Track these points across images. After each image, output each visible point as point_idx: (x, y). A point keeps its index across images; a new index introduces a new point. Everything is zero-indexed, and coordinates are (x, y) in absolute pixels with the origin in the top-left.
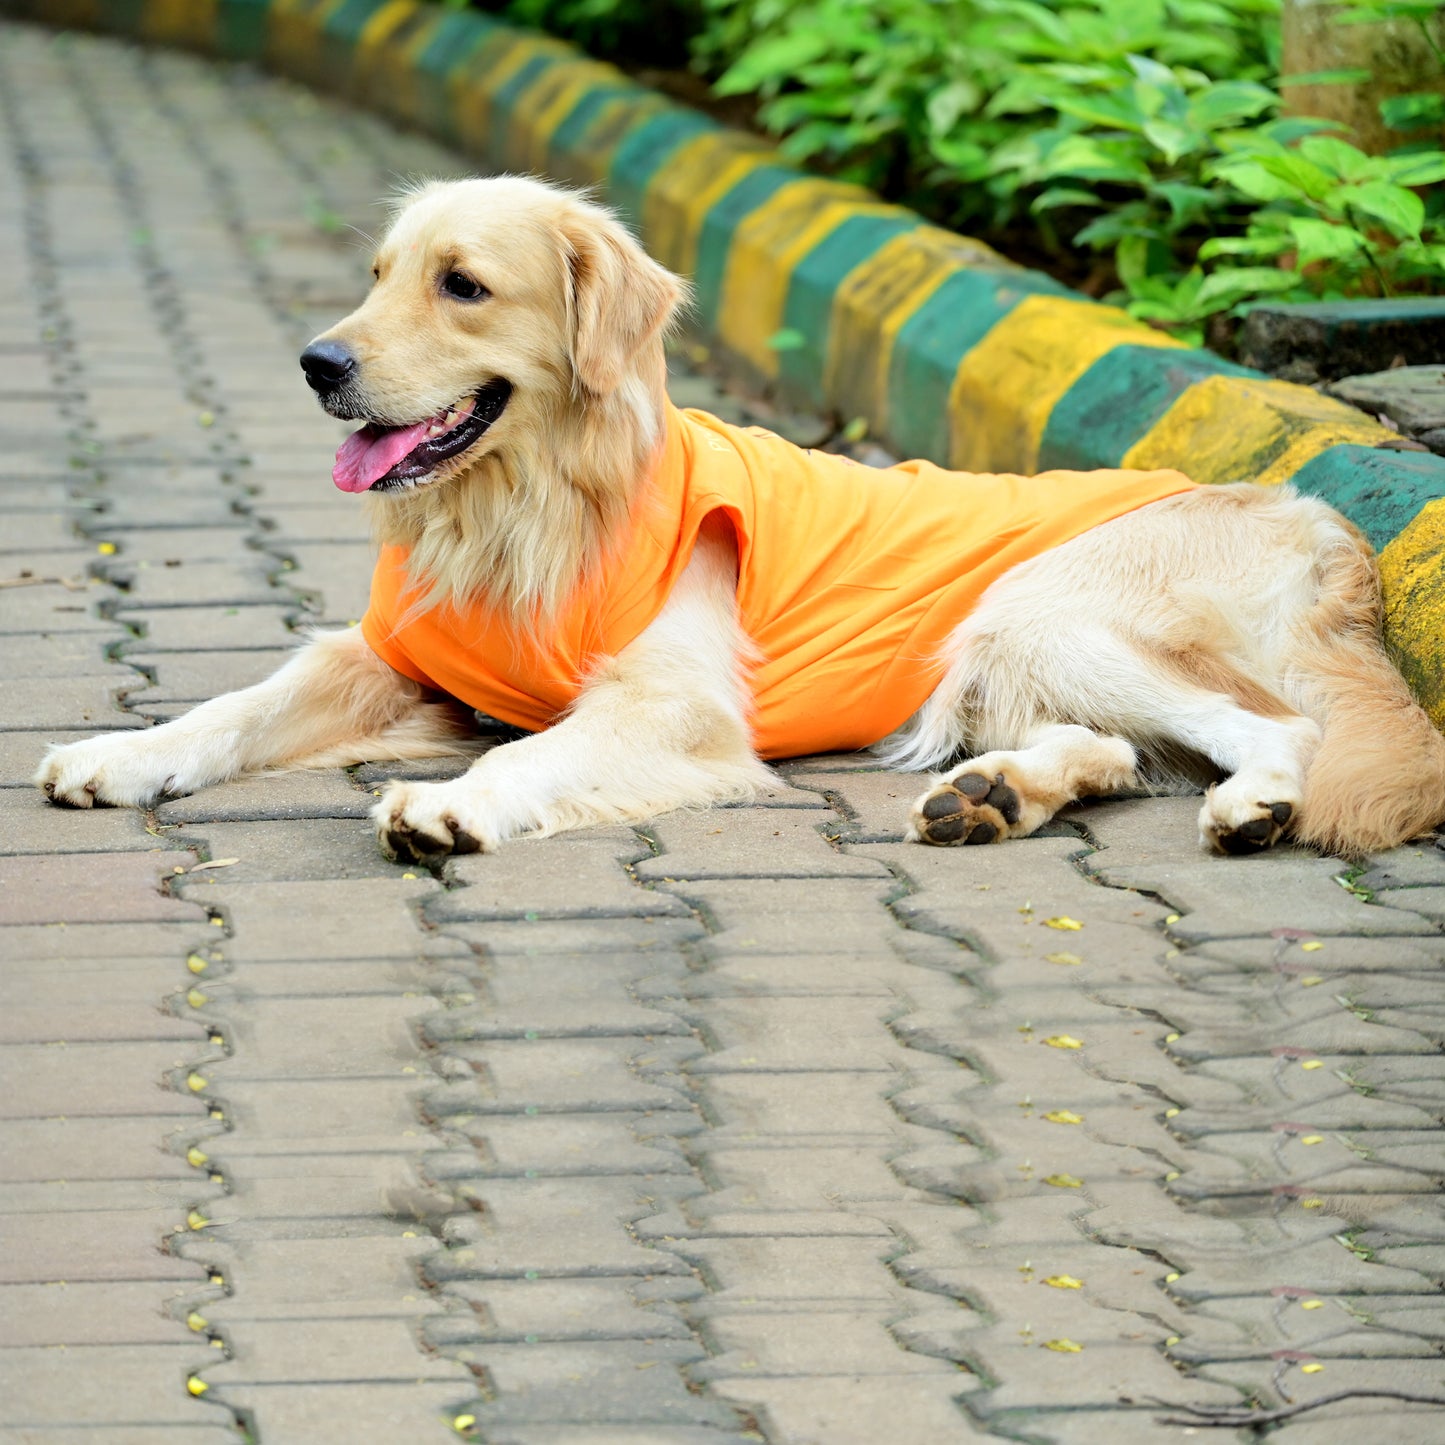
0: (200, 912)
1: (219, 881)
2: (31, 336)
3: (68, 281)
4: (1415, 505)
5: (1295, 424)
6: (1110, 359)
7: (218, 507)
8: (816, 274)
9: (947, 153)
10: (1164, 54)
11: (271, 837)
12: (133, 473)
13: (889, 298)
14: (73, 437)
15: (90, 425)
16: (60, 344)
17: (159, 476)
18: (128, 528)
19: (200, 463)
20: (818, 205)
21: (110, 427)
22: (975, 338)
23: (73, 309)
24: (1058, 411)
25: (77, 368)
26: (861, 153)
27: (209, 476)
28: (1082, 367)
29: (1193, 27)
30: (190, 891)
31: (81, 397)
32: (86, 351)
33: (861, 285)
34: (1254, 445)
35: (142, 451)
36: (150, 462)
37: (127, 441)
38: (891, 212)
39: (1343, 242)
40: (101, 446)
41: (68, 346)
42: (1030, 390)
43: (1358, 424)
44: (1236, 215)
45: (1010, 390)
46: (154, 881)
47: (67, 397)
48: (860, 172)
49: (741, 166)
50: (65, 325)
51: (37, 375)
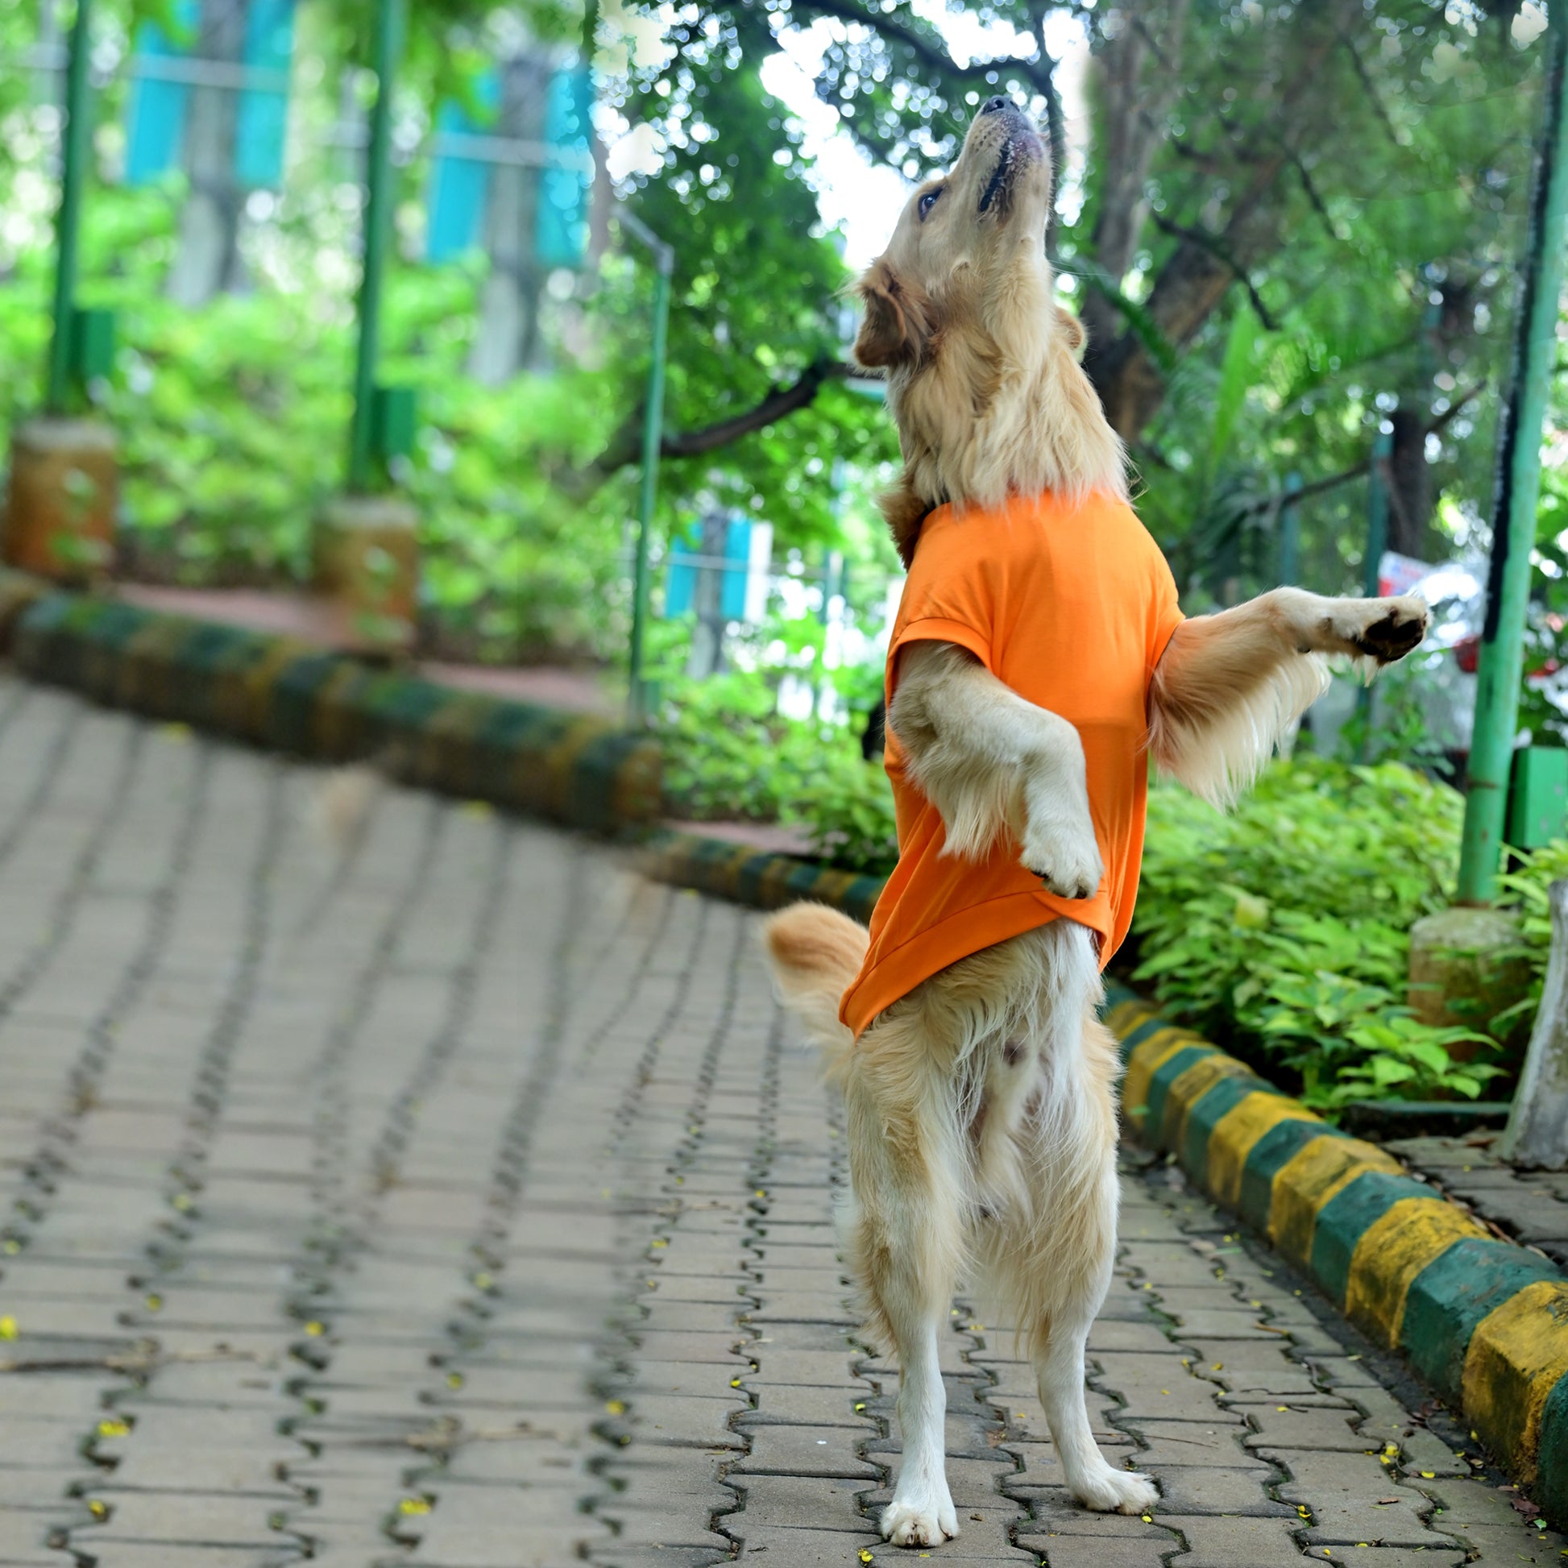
0: (747, 1361)
1: (760, 1348)
2: (756, 1088)
3: (784, 1061)
4: (1392, 1202)
5: (1353, 1161)
6: (1279, 1128)
7: (824, 1177)
8: (1163, 1077)
9: (1242, 1017)
10: (1356, 973)
11: (793, 1331)
12: (786, 1159)
13: (1192, 1091)
14: (762, 1140)
15: (773, 1134)
16: (770, 1093)
17: (799, 1161)
18: (774, 1185)
19: (823, 1155)
20: (1171, 1041)
21: (783, 1135)
22: (1224, 1112)
23: (783, 1076)
24: (1253, 1151)
25: (774, 1105)
26: (1200, 1016)
27: (825, 1163)
28: (1267, 1129)
29: (1375, 957)
30: (745, 1352)
31: (772, 1120)
32: (782, 1097)
33: (1182, 1083)
34: (1332, 1171)
35: (795, 1149)
36: (796, 1154)
37: (789, 1143)
38: (1207, 1046)
39: (1403, 1073)
40: (775, 1144)
41: (774, 1093)
42: (1243, 1140)
43: (1383, 1162)
44: (1363, 1056)
45: (1234, 1140)
46: (730, 1347)
47: (764, 1119)
48: (1202, 1026)
49: (1141, 1019)
50: (776, 1083)
51: (753, 1107)
